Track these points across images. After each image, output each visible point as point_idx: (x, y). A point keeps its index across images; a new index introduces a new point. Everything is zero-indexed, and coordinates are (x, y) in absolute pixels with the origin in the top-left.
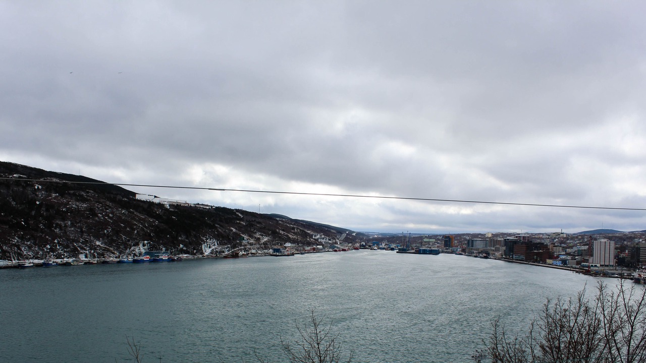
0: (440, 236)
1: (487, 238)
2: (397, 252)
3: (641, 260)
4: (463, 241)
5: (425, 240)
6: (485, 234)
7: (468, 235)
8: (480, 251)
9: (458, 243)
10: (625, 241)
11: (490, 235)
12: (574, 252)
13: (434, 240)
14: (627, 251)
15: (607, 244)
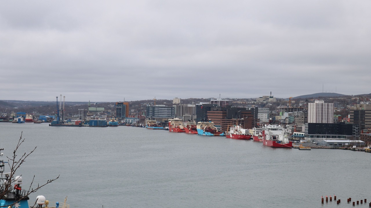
0: (113, 103)
1: (174, 104)
2: (50, 125)
3: (366, 126)
4: (142, 110)
5: (91, 109)
6: (172, 101)
7: (149, 101)
8: (163, 121)
9: (135, 112)
10: (348, 104)
11: (178, 101)
12: (285, 120)
13: (103, 109)
14: (349, 116)
15: (325, 107)
